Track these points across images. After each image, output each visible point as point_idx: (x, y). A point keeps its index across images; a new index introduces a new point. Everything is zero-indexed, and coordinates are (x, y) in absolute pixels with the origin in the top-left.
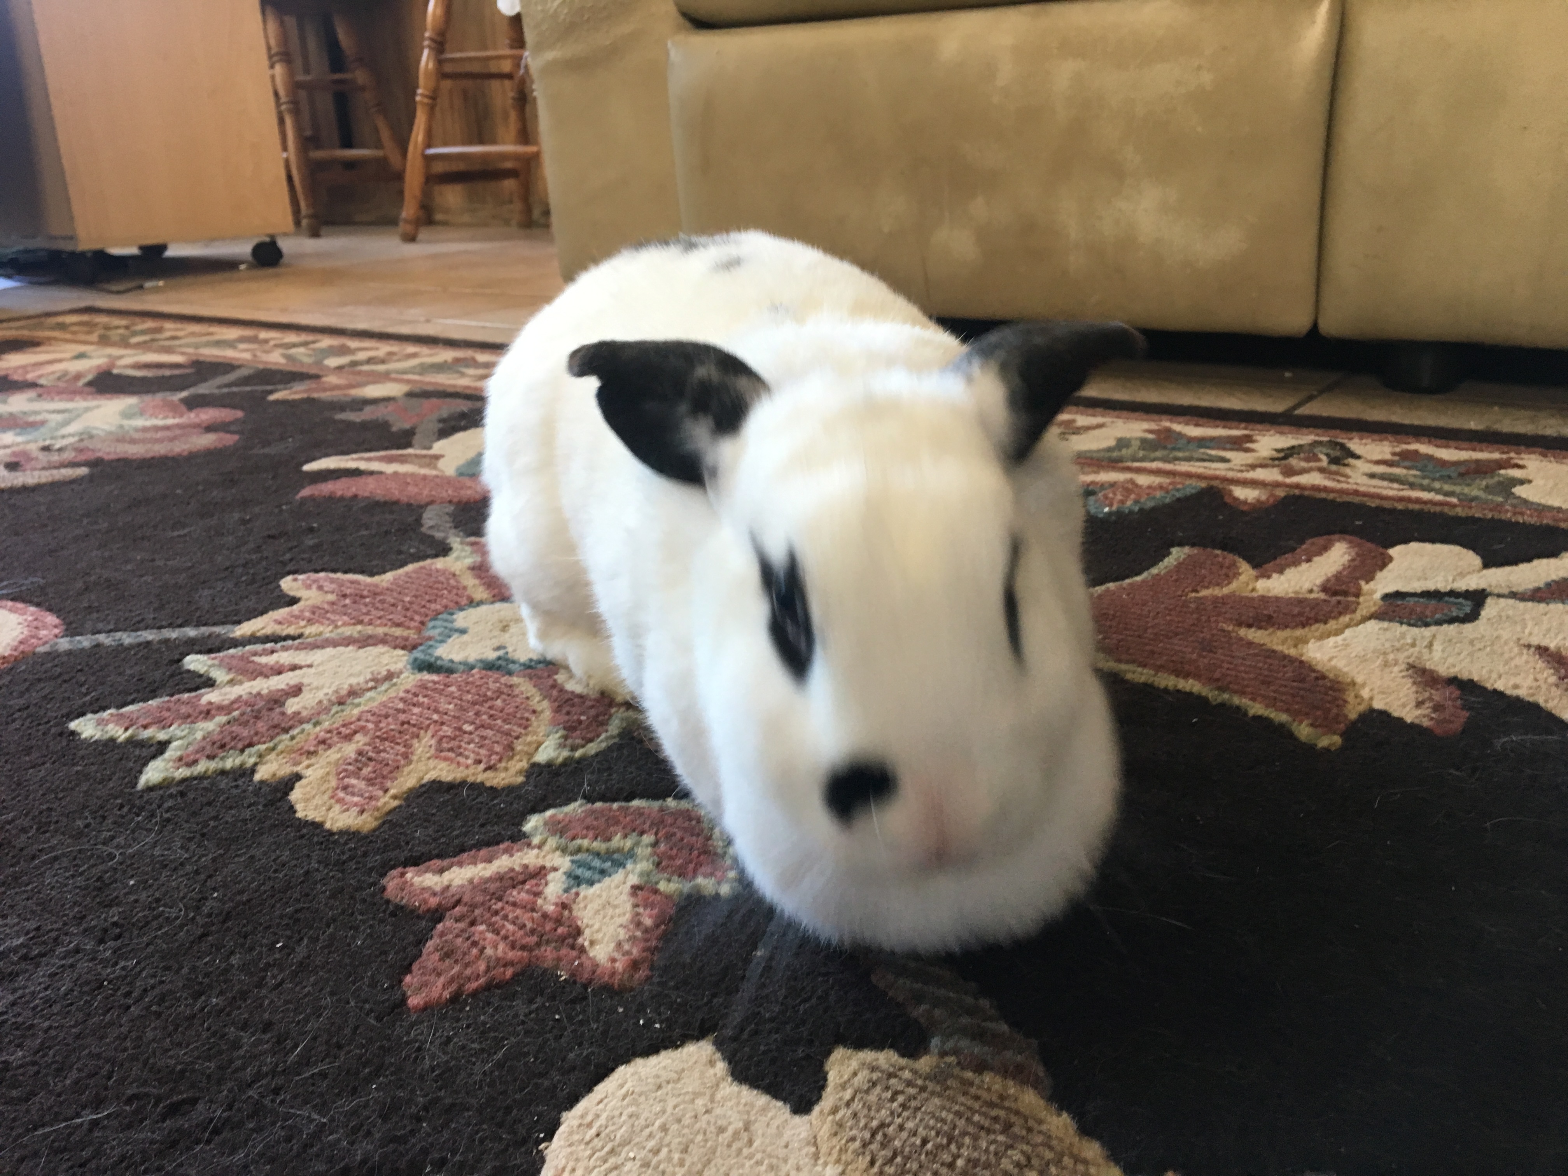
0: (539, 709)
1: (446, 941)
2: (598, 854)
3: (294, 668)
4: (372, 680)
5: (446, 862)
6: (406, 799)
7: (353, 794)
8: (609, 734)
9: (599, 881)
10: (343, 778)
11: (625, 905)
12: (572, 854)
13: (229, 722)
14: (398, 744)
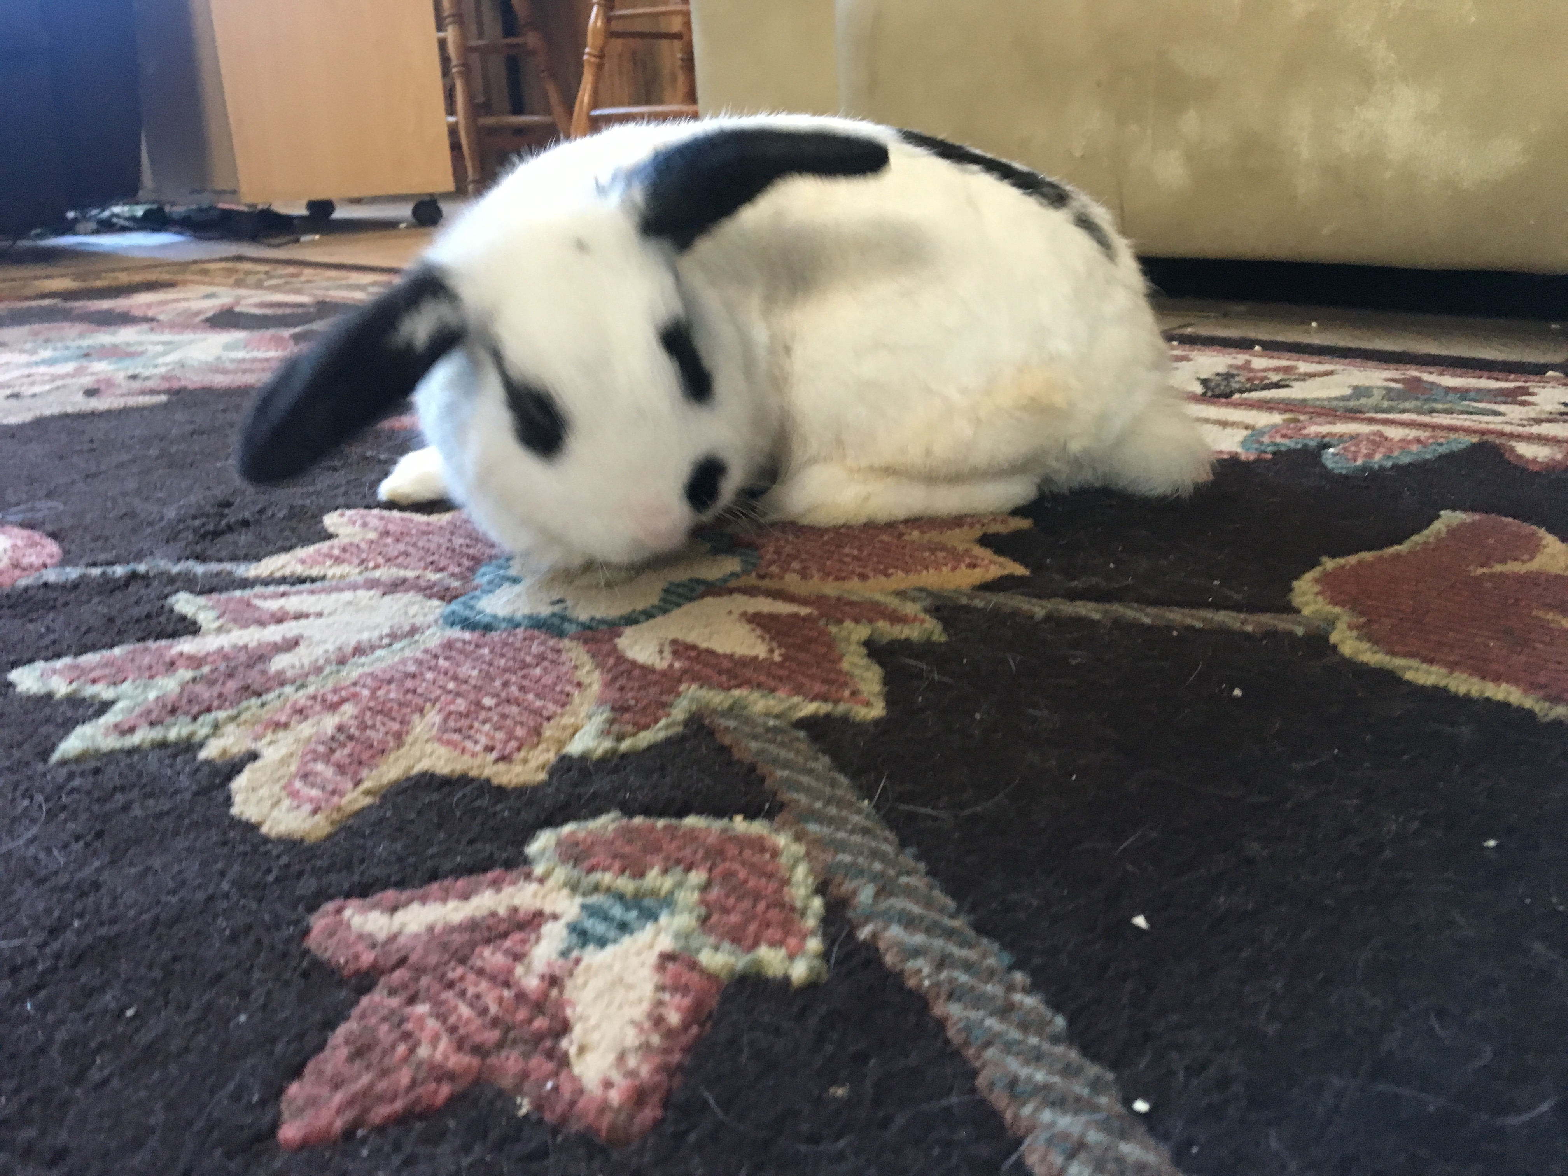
0: (586, 681)
1: (366, 1028)
2: (621, 897)
3: (300, 616)
4: (388, 636)
5: (405, 895)
6: (384, 797)
7: (313, 785)
8: (670, 720)
10: (307, 763)
11: (644, 986)
12: (584, 894)
13: (193, 680)
14: (394, 719)
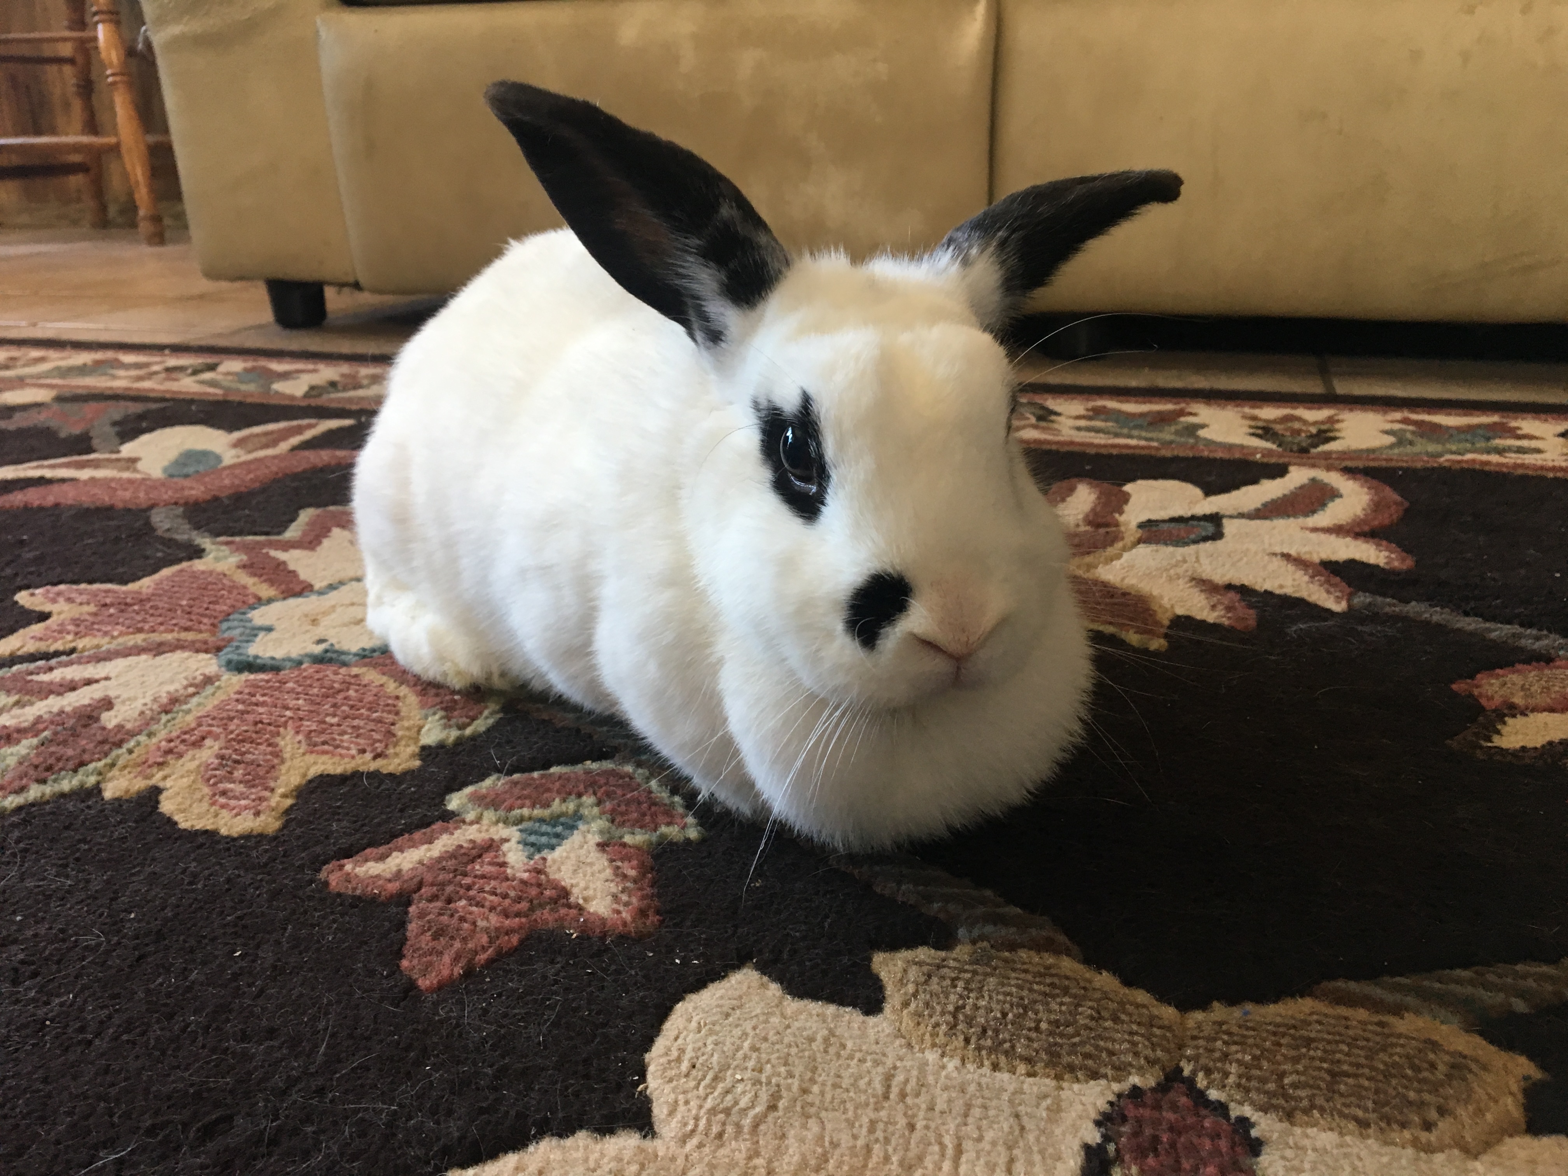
0: (400, 694)
1: (429, 922)
2: (542, 820)
3: (89, 682)
4: (191, 685)
5: (382, 849)
6: (299, 797)
7: (236, 798)
8: (490, 710)
9: (559, 845)
10: (215, 784)
11: (601, 863)
12: (517, 825)
13: (43, 744)
14: (259, 744)
